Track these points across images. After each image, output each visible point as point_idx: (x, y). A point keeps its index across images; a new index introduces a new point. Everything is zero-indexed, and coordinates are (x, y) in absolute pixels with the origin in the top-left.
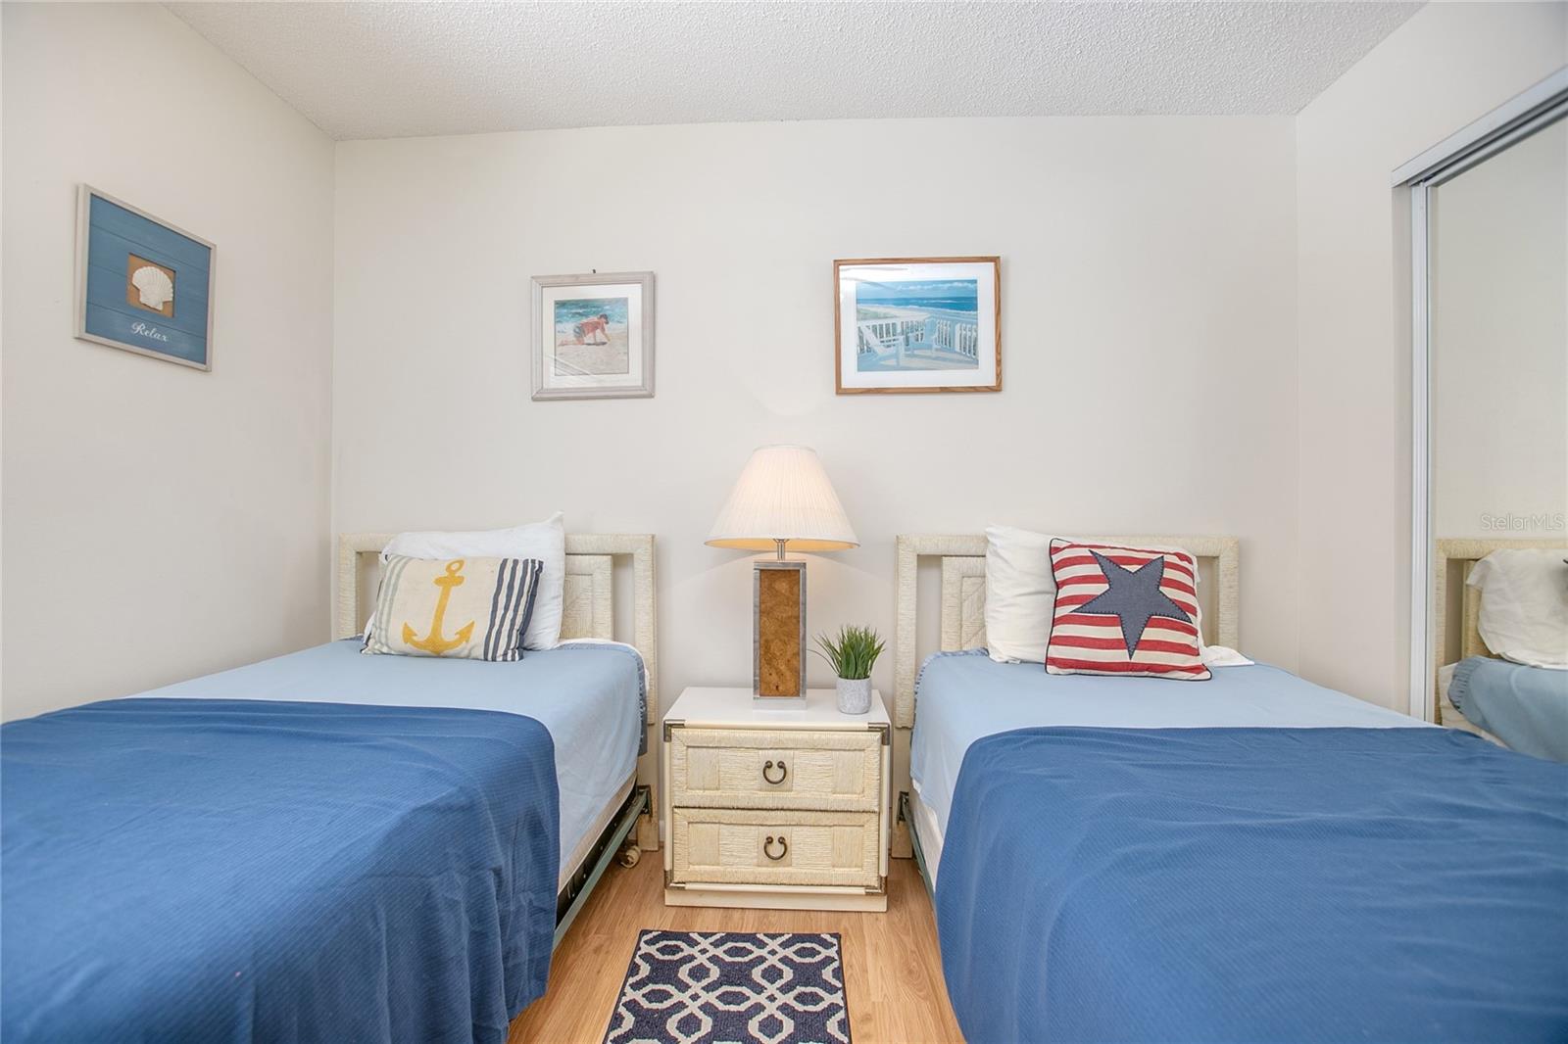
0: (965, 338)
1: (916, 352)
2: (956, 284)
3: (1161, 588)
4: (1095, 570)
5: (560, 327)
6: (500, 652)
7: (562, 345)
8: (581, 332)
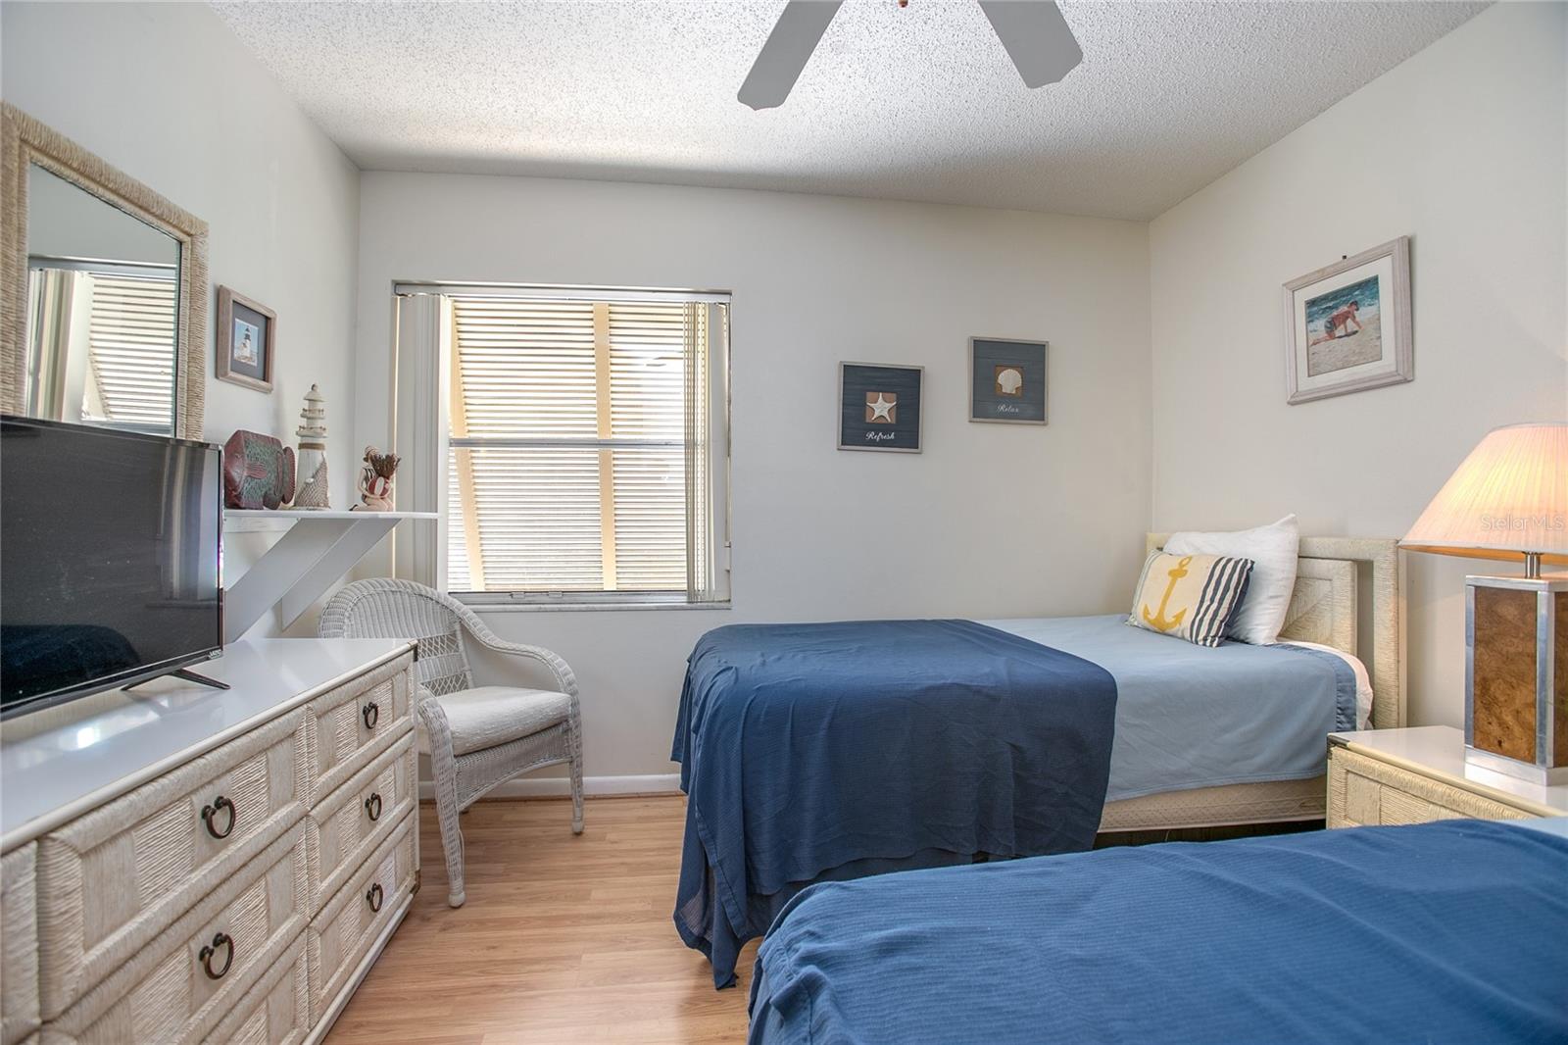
5: (1312, 326)
6: (1201, 637)
7: (1314, 344)
8: (1332, 326)
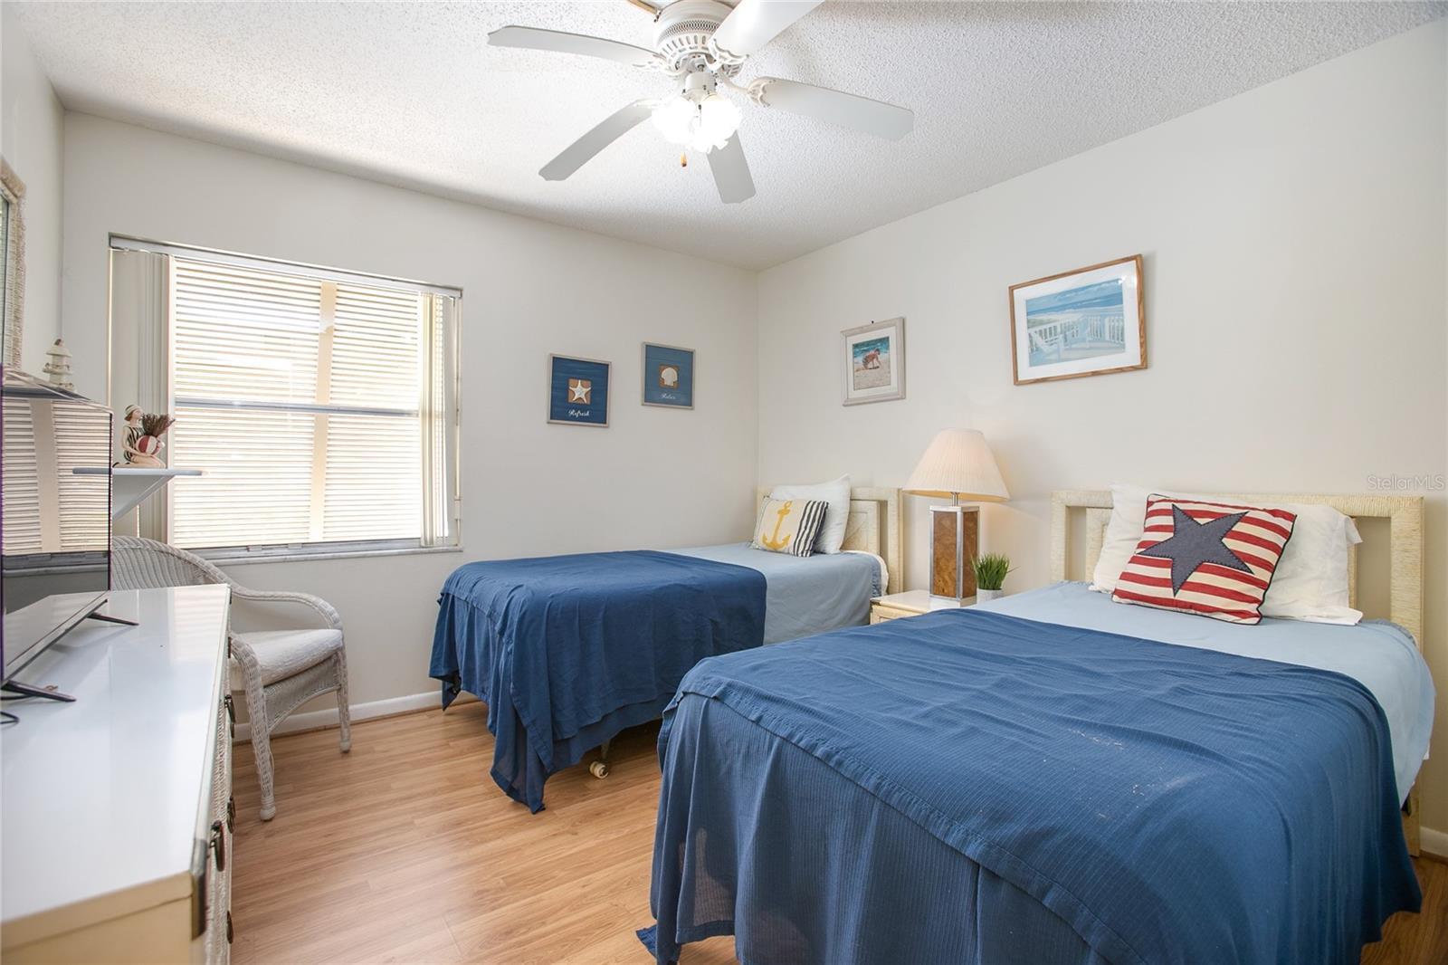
0: (1114, 328)
1: (1074, 346)
2: (1103, 285)
3: (1224, 540)
4: (1168, 520)
5: (856, 360)
6: (800, 551)
7: (857, 371)
8: (866, 361)
